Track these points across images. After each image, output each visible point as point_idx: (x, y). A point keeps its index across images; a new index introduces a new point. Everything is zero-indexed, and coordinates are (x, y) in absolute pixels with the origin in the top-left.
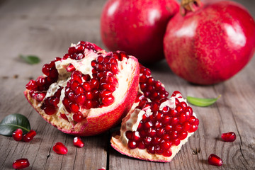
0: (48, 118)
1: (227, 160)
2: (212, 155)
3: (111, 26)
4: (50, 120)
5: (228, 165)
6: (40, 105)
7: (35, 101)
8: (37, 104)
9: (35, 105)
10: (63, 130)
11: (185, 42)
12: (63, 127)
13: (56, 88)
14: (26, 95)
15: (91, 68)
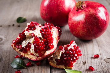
0: (23, 55)
1: (96, 67)
2: (91, 66)
3: (45, 11)
4: (24, 56)
5: (97, 70)
6: (19, 50)
7: (17, 48)
8: (18, 49)
9: (17, 50)
10: (32, 59)
11: (80, 24)
12: (32, 58)
13: (26, 43)
14: (12, 46)
15: (41, 34)
